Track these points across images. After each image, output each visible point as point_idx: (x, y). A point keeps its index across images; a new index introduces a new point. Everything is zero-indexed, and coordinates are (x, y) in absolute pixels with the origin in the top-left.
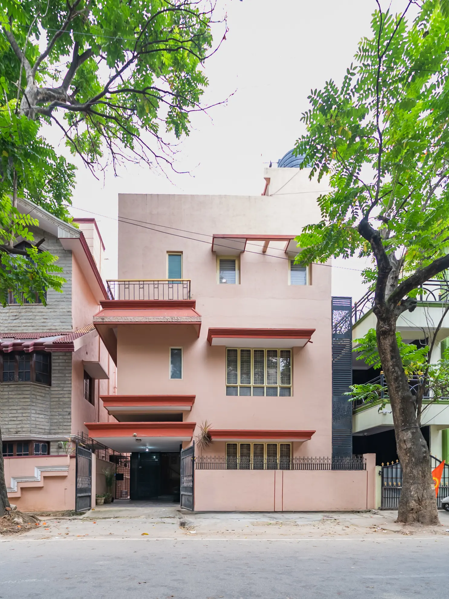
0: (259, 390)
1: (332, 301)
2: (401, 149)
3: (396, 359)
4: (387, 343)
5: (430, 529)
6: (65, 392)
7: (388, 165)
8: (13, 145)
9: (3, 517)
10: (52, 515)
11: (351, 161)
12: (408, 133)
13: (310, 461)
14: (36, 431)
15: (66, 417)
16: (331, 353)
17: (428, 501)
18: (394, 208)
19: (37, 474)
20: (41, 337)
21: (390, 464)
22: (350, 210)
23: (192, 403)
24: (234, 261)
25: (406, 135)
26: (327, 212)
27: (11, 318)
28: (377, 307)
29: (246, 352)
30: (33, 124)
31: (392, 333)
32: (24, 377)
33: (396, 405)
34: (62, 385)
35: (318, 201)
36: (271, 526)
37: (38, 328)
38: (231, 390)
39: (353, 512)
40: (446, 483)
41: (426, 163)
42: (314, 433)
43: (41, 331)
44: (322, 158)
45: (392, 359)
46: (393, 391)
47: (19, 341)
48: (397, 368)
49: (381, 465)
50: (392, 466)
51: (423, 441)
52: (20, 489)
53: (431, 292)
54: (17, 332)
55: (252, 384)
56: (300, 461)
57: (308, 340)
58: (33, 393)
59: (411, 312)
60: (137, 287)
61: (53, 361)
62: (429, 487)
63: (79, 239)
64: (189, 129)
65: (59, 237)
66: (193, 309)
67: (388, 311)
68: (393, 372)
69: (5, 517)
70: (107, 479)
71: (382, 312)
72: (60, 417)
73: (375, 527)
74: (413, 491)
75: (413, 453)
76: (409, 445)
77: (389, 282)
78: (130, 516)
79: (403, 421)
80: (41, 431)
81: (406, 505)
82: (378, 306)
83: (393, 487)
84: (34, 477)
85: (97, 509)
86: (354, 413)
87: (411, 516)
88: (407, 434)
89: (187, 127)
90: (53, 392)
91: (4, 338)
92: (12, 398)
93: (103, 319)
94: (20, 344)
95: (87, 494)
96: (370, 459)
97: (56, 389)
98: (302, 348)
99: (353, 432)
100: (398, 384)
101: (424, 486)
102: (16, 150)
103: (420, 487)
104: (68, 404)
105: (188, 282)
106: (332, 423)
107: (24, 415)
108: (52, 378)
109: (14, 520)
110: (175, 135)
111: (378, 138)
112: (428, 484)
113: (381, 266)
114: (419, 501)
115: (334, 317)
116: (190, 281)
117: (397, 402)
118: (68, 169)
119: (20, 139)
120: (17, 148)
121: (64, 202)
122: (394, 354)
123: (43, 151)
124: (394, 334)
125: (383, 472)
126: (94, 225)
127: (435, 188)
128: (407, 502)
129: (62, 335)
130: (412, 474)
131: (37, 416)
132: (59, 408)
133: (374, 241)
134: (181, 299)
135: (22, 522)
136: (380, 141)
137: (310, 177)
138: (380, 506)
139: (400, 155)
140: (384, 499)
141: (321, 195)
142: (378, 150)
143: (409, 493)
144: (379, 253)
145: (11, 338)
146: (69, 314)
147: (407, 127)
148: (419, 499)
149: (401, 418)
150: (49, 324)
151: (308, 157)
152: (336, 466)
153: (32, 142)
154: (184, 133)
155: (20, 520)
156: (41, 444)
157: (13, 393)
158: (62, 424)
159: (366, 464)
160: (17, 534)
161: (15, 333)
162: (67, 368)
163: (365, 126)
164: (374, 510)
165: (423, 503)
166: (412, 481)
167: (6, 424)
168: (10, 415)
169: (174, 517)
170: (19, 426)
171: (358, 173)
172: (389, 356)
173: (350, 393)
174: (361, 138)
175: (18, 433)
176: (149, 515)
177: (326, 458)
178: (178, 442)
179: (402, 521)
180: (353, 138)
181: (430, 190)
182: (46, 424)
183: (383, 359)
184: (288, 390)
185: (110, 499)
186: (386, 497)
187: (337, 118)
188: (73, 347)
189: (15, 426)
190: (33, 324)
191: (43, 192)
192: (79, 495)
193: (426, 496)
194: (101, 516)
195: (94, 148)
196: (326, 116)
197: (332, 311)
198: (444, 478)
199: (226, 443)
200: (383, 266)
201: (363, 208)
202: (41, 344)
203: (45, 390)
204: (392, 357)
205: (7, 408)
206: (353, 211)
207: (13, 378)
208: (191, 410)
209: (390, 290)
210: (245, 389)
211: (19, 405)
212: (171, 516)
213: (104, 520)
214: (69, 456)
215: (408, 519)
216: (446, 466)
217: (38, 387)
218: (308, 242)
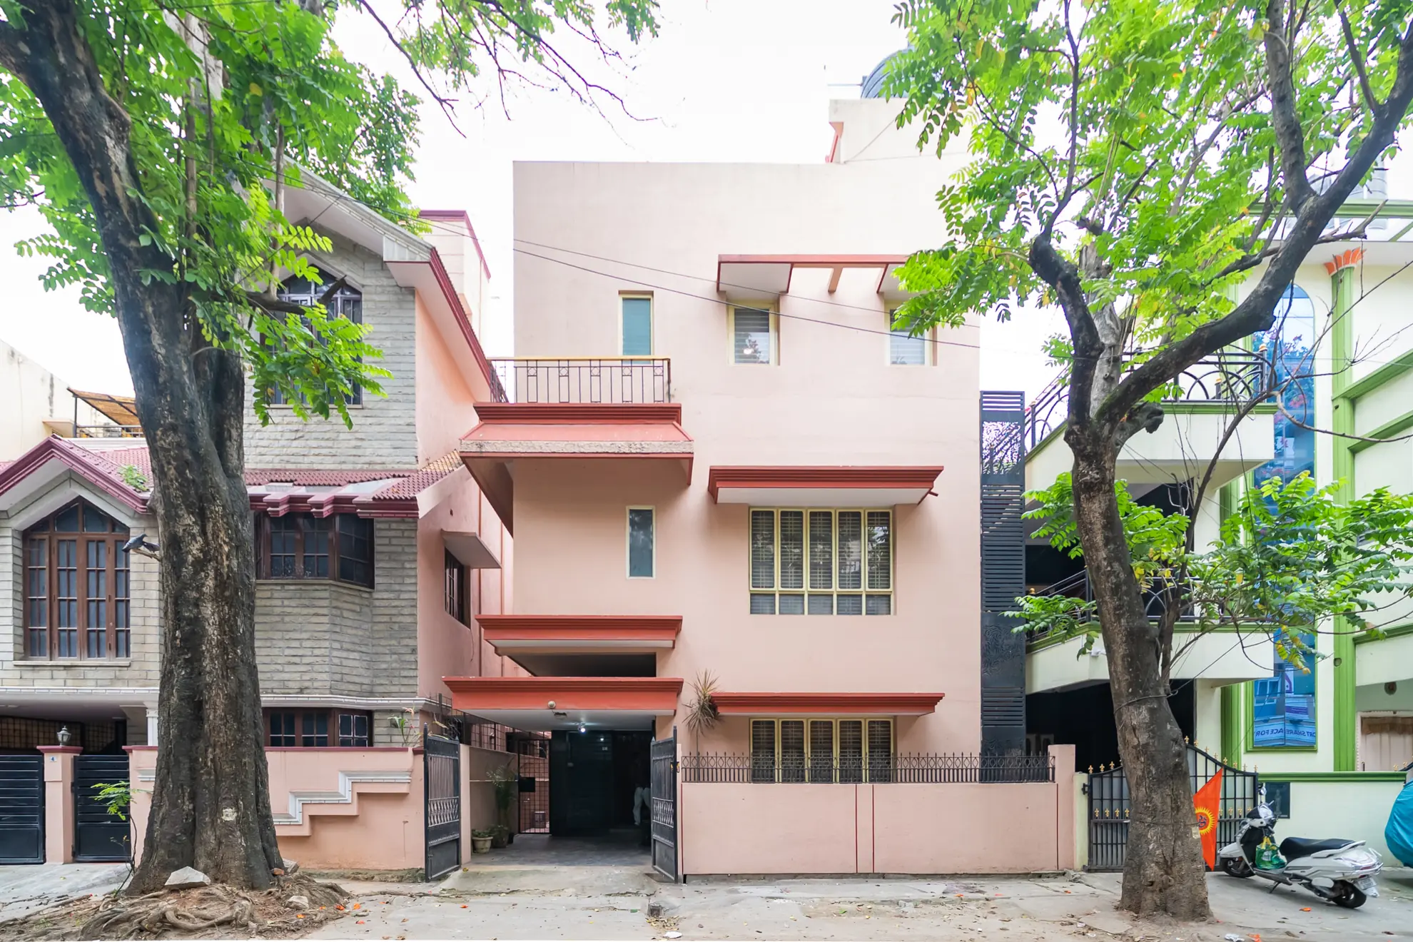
0: (822, 599)
1: (981, 401)
2: (1122, 76)
3: (1115, 544)
4: (1095, 509)
5: (1191, 930)
6: (403, 603)
7: (1095, 113)
8: (273, 69)
9: (265, 893)
10: (376, 877)
11: (1016, 98)
12: (1137, 40)
13: (932, 763)
14: (344, 687)
15: (408, 658)
16: (978, 517)
17: (1185, 866)
18: (1115, 197)
19: (345, 789)
20: (350, 482)
21: (1107, 768)
22: (1011, 214)
23: (674, 633)
24: (765, 315)
25: (1132, 44)
26: (959, 223)
27: (288, 435)
28: (1073, 431)
29: (792, 517)
30: (312, 23)
31: (1107, 487)
32: (316, 570)
33: (1115, 647)
34: (397, 587)
35: (937, 200)
36: (844, 918)
37: (343, 459)
38: (760, 603)
39: (1027, 876)
40: (1228, 810)
41: (1184, 93)
42: (941, 698)
43: (350, 467)
44: (944, 102)
45: (1106, 545)
46: (1109, 617)
47: (301, 491)
48: (1116, 565)
49: (1087, 772)
50: (1111, 773)
51: (1173, 728)
52: (307, 820)
53: (1198, 380)
54: (299, 466)
55: (806, 588)
56: (910, 763)
57: (927, 490)
58: (335, 603)
59: (1151, 432)
60: (554, 373)
61: (376, 533)
62: (1187, 832)
63: (429, 263)
64: (657, 21)
65: (385, 259)
66: (675, 423)
67: (1096, 439)
68: (1109, 575)
69: (270, 893)
70: (498, 792)
71: (1083, 441)
72: (394, 657)
73: (1072, 920)
74: (1154, 843)
75: (1153, 756)
76: (1144, 738)
77: (1101, 370)
78: (541, 889)
79: (1130, 685)
80: (351, 687)
81: (1139, 872)
82: (1076, 428)
83: (1114, 820)
84: (337, 794)
85: (473, 869)
86: (1030, 650)
87: (1150, 898)
88: (1140, 714)
89: (652, 18)
90: (377, 603)
91: (272, 481)
92: (289, 614)
93: (481, 446)
94: (304, 499)
95: (450, 837)
96: (1062, 756)
97: (386, 595)
98: (914, 507)
99: (1028, 692)
100: (1120, 599)
101: (1178, 830)
102: (278, 79)
103: (1167, 833)
104: (409, 630)
105: (666, 362)
106: (982, 673)
107: (317, 652)
108: (376, 572)
109: (291, 900)
110: (629, 36)
111: (1069, 51)
112: (1185, 825)
113: (1080, 342)
114: (1167, 866)
115: (985, 435)
116: (669, 360)
117: (1119, 640)
118: (404, 105)
119: (286, 56)
120: (281, 75)
121: (399, 177)
122: (1110, 535)
123: (337, 80)
124: (1111, 490)
125: (1091, 786)
126: (464, 224)
127: (1205, 148)
128: (1140, 866)
129: (394, 476)
130: (1150, 802)
131: (345, 654)
132: (391, 637)
133: (1064, 286)
134: (649, 401)
135: (307, 906)
136: (1072, 59)
137: (920, 145)
138: (1086, 863)
139: (1121, 88)
140: (1094, 847)
141: (944, 187)
142: (1071, 77)
143: (1145, 845)
144: (1076, 313)
145: (287, 481)
146: (411, 429)
147: (1136, 26)
148: (1166, 861)
149: (1127, 677)
150: (368, 452)
151: (914, 100)
152: (990, 773)
153: (313, 61)
154: (646, 29)
155: (303, 901)
156: (353, 717)
157: (293, 603)
158: (397, 673)
159: (1054, 769)
160: (295, 935)
161: (295, 471)
162: (407, 549)
163: (1040, 25)
164: (1072, 873)
165: (1175, 869)
166: (1149, 819)
167: (279, 671)
168: (287, 652)
169: (637, 894)
170: (307, 677)
171: (1028, 128)
172: (1099, 539)
173: (1017, 613)
174: (1032, 51)
175: (305, 691)
176: (583, 888)
177: (967, 755)
178: (647, 717)
179: (1129, 908)
180: (1013, 56)
181: (1195, 154)
182: (363, 672)
183: (1088, 544)
184: (884, 601)
185: (505, 839)
186: (1099, 841)
187: (973, 17)
188: (416, 508)
189: (297, 676)
190: (333, 451)
191: (353, 153)
192: (433, 843)
193: (1180, 855)
194: (479, 888)
195: (458, 59)
196: (948, 13)
197: (982, 423)
198: (1225, 799)
199: (752, 721)
200: (1084, 343)
201: (1041, 208)
202: (348, 500)
203: (362, 597)
204: (1107, 541)
205: (278, 635)
206: (1018, 214)
207: (293, 571)
208: (674, 647)
209: (1103, 390)
210: (791, 600)
211: (306, 631)
212: (630, 890)
213: (485, 899)
214: (410, 749)
215: (1143, 904)
216: (1228, 773)
217: (345, 591)
218: (920, 282)
